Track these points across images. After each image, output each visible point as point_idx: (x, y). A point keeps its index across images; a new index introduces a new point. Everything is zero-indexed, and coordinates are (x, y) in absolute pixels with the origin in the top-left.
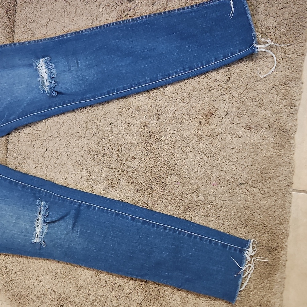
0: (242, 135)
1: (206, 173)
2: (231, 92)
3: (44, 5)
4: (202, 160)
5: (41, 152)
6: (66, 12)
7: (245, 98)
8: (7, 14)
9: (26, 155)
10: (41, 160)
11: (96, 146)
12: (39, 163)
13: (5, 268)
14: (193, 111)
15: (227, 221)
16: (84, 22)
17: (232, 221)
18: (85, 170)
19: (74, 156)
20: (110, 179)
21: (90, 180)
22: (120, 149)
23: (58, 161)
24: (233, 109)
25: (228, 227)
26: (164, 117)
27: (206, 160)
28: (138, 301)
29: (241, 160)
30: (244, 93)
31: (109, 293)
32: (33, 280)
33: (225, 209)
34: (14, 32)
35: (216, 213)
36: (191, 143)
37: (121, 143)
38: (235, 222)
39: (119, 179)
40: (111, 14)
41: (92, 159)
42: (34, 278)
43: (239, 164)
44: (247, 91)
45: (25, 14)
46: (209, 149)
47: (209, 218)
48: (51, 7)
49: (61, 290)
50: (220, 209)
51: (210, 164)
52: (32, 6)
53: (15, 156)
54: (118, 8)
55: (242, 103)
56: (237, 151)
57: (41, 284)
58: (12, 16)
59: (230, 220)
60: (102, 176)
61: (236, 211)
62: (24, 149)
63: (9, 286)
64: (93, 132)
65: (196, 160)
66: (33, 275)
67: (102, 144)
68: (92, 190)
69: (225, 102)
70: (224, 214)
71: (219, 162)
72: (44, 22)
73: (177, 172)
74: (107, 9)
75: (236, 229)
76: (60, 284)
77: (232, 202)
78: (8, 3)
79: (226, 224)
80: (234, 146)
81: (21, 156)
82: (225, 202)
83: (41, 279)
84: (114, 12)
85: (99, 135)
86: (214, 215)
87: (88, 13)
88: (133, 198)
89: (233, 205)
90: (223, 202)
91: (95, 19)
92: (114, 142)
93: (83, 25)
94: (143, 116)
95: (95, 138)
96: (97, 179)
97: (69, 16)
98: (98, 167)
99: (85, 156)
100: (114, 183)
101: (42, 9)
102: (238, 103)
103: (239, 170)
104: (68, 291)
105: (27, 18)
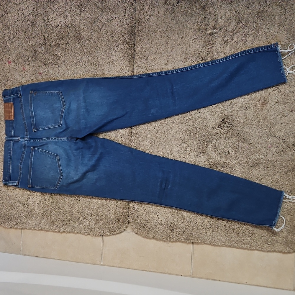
0: (287, 115)
1: (264, 139)
2: (279, 89)
3: (154, 40)
4: (261, 132)
5: (154, 134)
6: (168, 44)
7: (289, 92)
8: (130, 46)
9: (144, 136)
10: (154, 138)
11: (191, 127)
12: (153, 140)
13: (133, 209)
14: (254, 102)
15: (280, 170)
16: (181, 49)
17: (284, 169)
18: (184, 143)
19: (176, 135)
20: (201, 148)
21: (187, 150)
22: (207, 129)
23: (166, 139)
24: (281, 99)
25: (281, 173)
26: (236, 106)
27: (264, 131)
28: (223, 224)
29: (287, 130)
30: (288, 88)
31: (204, 220)
32: (152, 216)
33: (279, 162)
34: (134, 58)
35: (273, 165)
36: (254, 122)
37: (207, 125)
38: (285, 169)
39: (207, 148)
40: (198, 44)
41: (188, 136)
42: (153, 213)
43: (286, 132)
44: (290, 87)
45: (142, 46)
46: (266, 125)
47: (268, 169)
48: (158, 41)
49: (172, 220)
50: (275, 162)
51: (266, 133)
52: (145, 41)
53: (137, 137)
54: (203, 40)
55: (287, 95)
56: (284, 125)
57: (157, 218)
58: (133, 48)
59: (282, 169)
60: (195, 146)
61: (286, 163)
62: (143, 132)
63: (136, 220)
64: (189, 119)
65: (258, 132)
66: (152, 212)
67: (195, 126)
68: (189, 156)
69: (276, 95)
70: (279, 165)
71: (273, 132)
72: (154, 51)
73: (246, 140)
74: (196, 41)
75: (286, 174)
76: (170, 216)
77: (283, 157)
78: (130, 40)
79: (280, 171)
80: (283, 122)
81: (141, 137)
82: (278, 158)
83: (157, 214)
84: (201, 42)
85: (193, 120)
86: (272, 166)
87: (184, 44)
88: (217, 159)
89: (284, 159)
90: (277, 158)
91: (188, 47)
92: (202, 124)
93: (180, 52)
94: (222, 106)
95: (190, 122)
96: (192, 149)
97: (170, 46)
98: (193, 141)
99: (184, 134)
100: (204, 150)
101: (152, 43)
102: (284, 95)
103: (287, 136)
104: (176, 221)
105: (143, 48)
